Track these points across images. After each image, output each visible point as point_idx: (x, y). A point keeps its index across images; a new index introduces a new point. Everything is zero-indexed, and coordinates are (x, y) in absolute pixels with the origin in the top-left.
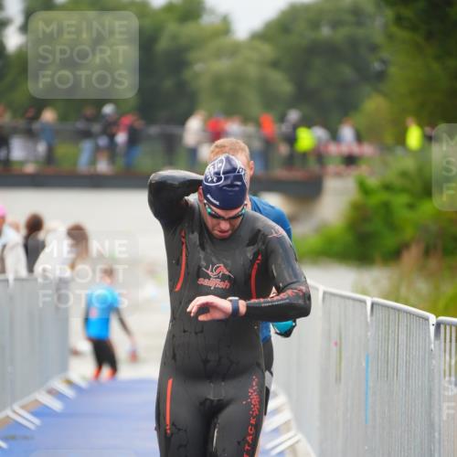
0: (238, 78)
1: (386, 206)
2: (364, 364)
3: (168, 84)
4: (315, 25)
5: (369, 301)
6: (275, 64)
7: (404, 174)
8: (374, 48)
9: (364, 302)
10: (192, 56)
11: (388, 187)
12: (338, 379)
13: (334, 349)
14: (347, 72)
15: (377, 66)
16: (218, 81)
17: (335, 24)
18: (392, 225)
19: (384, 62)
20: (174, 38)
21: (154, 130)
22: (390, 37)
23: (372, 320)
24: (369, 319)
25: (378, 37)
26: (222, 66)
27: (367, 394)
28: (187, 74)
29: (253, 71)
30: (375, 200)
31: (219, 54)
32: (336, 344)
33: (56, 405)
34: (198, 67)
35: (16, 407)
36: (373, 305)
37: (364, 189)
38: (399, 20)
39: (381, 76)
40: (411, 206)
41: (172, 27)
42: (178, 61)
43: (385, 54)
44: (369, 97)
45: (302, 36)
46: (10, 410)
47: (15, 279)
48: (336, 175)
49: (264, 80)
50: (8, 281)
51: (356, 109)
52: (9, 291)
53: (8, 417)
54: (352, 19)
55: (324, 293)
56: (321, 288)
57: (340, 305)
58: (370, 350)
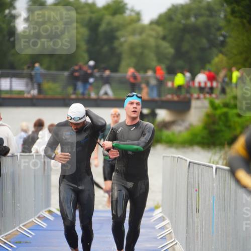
0: (144, 46)
1: (225, 115)
2: (212, 201)
3: (106, 49)
5: (214, 167)
6: (164, 38)
9: (212, 167)
10: (119, 34)
12: (198, 211)
13: (195, 193)
15: (221, 38)
16: (132, 48)
18: (229, 127)
19: (224, 36)
20: (109, 24)
23: (216, 177)
24: (214, 177)
25: (222, 23)
26: (135, 39)
27: (213, 218)
29: (152, 42)
30: (219, 112)
31: (133, 33)
32: (196, 190)
33: (44, 225)
34: (122, 40)
35: (21, 226)
36: (216, 169)
37: (213, 106)
38: (233, 12)
42: (111, 36)
44: (217, 56)
45: (179, 22)
46: (18, 227)
47: (21, 155)
48: (198, 98)
49: (157, 47)
50: (17, 156)
51: (209, 62)
52: (18, 162)
53: (17, 230)
54: (207, 13)
55: (190, 163)
56: (189, 160)
57: (198, 169)
58: (215, 194)
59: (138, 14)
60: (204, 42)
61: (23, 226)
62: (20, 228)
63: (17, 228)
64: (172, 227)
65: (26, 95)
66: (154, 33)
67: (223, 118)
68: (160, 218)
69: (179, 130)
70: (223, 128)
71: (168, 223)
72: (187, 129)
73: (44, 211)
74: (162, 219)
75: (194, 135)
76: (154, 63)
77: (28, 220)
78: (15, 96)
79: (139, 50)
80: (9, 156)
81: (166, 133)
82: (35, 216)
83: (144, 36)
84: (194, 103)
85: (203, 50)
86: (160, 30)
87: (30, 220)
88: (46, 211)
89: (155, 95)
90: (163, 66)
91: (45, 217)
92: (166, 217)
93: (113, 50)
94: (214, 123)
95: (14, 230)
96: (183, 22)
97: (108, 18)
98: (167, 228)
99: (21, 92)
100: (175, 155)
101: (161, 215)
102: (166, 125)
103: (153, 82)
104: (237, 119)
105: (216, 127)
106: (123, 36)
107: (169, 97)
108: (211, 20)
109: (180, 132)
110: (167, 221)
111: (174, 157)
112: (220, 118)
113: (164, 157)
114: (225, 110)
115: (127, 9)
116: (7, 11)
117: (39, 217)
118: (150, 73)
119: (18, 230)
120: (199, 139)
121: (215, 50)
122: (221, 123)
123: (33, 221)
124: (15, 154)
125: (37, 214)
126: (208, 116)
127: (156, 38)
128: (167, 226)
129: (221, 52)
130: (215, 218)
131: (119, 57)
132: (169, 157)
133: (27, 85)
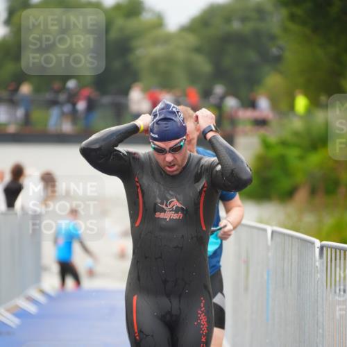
3: (117, 64)
4: (228, 20)
5: (269, 229)
7: (296, 134)
8: (273, 38)
11: (284, 143)
12: (246, 289)
14: (252, 56)
15: (275, 51)
17: (244, 20)
19: (281, 48)
20: (121, 30)
21: (106, 100)
23: (271, 244)
25: (276, 30)
26: (157, 51)
28: (131, 58)
31: (156, 42)
32: (245, 261)
33: (32, 309)
34: (140, 52)
36: (273, 232)
37: (266, 145)
38: (292, 17)
39: (278, 59)
40: (301, 158)
41: (120, 22)
43: (281, 42)
54: (256, 15)
85: (251, 67)
93: (127, 67)
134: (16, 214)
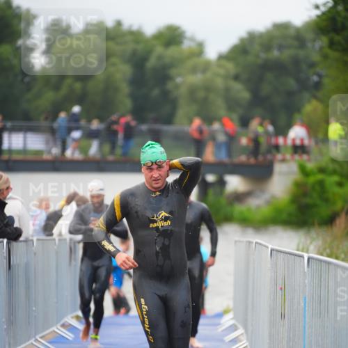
0: (208, 88)
1: (321, 183)
2: (302, 304)
3: (156, 92)
4: (267, 47)
5: (306, 256)
6: (236, 78)
7: (333, 161)
8: (312, 65)
9: (303, 257)
10: (173, 72)
11: (322, 170)
12: (283, 316)
13: (279, 292)
15: (315, 78)
16: (193, 91)
17: (281, 48)
18: (326, 200)
19: (320, 76)
20: (160, 58)
21: (144, 127)
22: (325, 57)
23: (308, 270)
24: (306, 270)
25: (316, 57)
26: (196, 79)
27: (305, 328)
28: (170, 86)
29: (219, 82)
30: (312, 180)
31: (194, 70)
32: (281, 289)
34: (179, 80)
35: (38, 337)
36: (309, 259)
37: (304, 171)
38: (332, 44)
39: (318, 86)
40: (340, 184)
42: (163, 75)
43: (318, 70)
44: (309, 101)
45: (257, 56)
46: (34, 339)
47: (38, 240)
48: (283, 160)
49: (227, 90)
50: (32, 241)
51: (299, 110)
52: (33, 248)
53: (32, 344)
54: (296, 43)
55: (272, 250)
56: (270, 246)
57: (284, 259)
58: (307, 294)
59: (201, 45)
60: (292, 83)
61: (41, 338)
62: (36, 340)
63: (32, 341)
64: (247, 340)
65: (46, 157)
66: (222, 71)
67: (318, 188)
68: (231, 326)
69: (257, 205)
70: (319, 202)
71: (242, 334)
72: (268, 203)
73: (69, 317)
74: (233, 328)
75: (278, 211)
76: (222, 112)
77: (47, 329)
78: (30, 157)
79: (201, 94)
80: (21, 241)
81: (239, 209)
82: (57, 323)
83: (209, 75)
84: (278, 168)
85: (290, 94)
86: (230, 66)
87: (51, 330)
88: (72, 318)
89: (223, 157)
90: (235, 116)
91: (70, 324)
92: (239, 326)
93: (165, 94)
94: (305, 194)
95: (28, 343)
96: (263, 55)
97: (159, 50)
98: (241, 341)
99: (38, 152)
100: (251, 240)
101: (231, 322)
102: (239, 197)
103: (221, 138)
104: (337, 190)
105: (308, 200)
106: (179, 75)
107: (243, 158)
108: (301, 53)
109: (258, 207)
110: (241, 331)
111: (250, 243)
112: (313, 187)
113: (236, 242)
114: (320, 177)
115: (185, 38)
116: (20, 42)
117: (63, 326)
118: (216, 126)
119: (34, 343)
120: (284, 216)
121: (306, 95)
122: (315, 195)
123: (54, 331)
124: (31, 238)
125: (60, 321)
126: (298, 185)
127: (226, 77)
128: (242, 338)
129: (315, 97)
130: (307, 327)
131: (174, 104)
132: (242, 242)
133: (47, 143)
134: (54, 240)
